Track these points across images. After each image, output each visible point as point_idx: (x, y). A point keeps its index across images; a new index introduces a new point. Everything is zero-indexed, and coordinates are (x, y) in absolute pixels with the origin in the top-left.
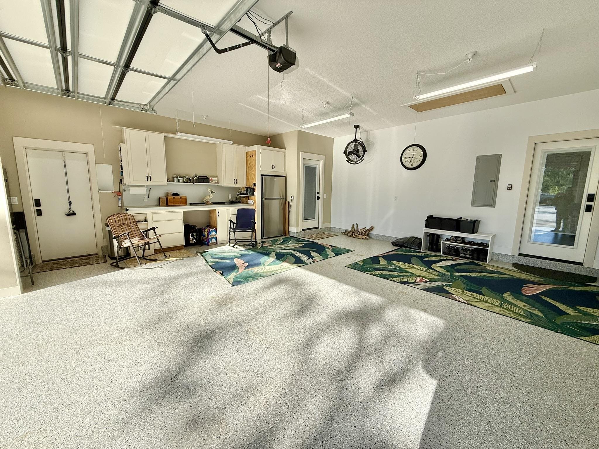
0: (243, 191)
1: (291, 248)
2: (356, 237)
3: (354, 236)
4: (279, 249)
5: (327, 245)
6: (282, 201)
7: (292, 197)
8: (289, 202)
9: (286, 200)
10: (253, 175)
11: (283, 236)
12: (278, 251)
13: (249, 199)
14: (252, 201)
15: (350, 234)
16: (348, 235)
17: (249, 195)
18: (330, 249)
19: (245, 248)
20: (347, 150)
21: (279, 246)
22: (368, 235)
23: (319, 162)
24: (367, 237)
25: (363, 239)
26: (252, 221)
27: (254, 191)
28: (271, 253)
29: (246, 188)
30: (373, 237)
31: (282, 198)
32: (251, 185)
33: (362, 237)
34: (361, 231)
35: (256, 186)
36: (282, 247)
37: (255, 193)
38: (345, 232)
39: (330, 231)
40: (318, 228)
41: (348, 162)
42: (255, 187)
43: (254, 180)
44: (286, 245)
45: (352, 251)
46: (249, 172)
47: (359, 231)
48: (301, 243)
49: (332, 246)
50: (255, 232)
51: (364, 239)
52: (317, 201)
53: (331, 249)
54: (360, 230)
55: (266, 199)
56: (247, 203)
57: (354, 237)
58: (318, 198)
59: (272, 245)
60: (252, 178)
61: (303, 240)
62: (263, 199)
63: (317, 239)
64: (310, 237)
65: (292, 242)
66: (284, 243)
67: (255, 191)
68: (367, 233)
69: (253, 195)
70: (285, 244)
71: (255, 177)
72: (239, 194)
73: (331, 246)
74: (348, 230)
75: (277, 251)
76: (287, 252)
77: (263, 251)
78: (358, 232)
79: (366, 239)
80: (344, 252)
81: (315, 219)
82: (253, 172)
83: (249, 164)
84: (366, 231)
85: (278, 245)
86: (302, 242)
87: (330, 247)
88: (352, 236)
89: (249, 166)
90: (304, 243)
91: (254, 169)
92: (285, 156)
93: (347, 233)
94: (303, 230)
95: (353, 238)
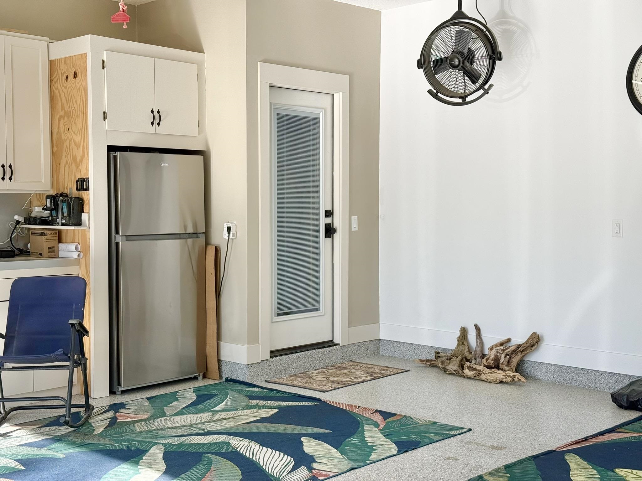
0: (37, 209)
1: (228, 425)
2: (477, 377)
3: (467, 372)
4: (180, 432)
5: (366, 409)
6: (193, 244)
7: (229, 229)
8: (217, 250)
9: (207, 243)
10: (78, 147)
11: (196, 378)
12: (176, 441)
13: (60, 241)
14: (72, 247)
15: (453, 366)
16: (445, 370)
17: (63, 225)
18: (377, 425)
19: (41, 434)
20: (429, 55)
21: (179, 420)
22: (519, 369)
23: (329, 98)
24: (518, 375)
25: (501, 382)
26: (73, 325)
27: (82, 211)
28: (144, 452)
29: (48, 197)
30: (539, 375)
31: (194, 235)
32: (70, 188)
33: (499, 375)
34: (494, 351)
35: (87, 189)
36: (191, 426)
37: (84, 216)
38: (432, 356)
39: (377, 353)
40: (330, 344)
41: (435, 96)
42: (84, 194)
43: (83, 168)
44: (205, 416)
45: (460, 431)
46: (63, 137)
47: (487, 352)
48: (264, 407)
49: (386, 415)
50: (85, 370)
51: (507, 383)
52: (324, 242)
53: (382, 426)
54: (491, 349)
55: (128, 238)
56: (53, 253)
57: (469, 378)
58: (330, 231)
59: (153, 417)
60: (74, 158)
61: (273, 394)
62: (119, 239)
63: (330, 386)
64: (299, 382)
65: (234, 401)
66: (200, 406)
67: (86, 208)
68: (515, 361)
69: (79, 223)
70: (202, 411)
71: (85, 156)
72: (21, 219)
73: (382, 413)
74: (445, 350)
75: (170, 441)
76: (211, 444)
77: (112, 445)
78: (483, 356)
79: (513, 382)
80: (431, 436)
81: (317, 310)
82: (78, 139)
83: (63, 108)
84: (514, 352)
85: (177, 418)
86: (269, 403)
87: (378, 418)
88: (459, 374)
89: (62, 113)
90: (276, 403)
91: (79, 126)
92: (199, 77)
93: (443, 363)
94: (274, 354)
95: (465, 382)
